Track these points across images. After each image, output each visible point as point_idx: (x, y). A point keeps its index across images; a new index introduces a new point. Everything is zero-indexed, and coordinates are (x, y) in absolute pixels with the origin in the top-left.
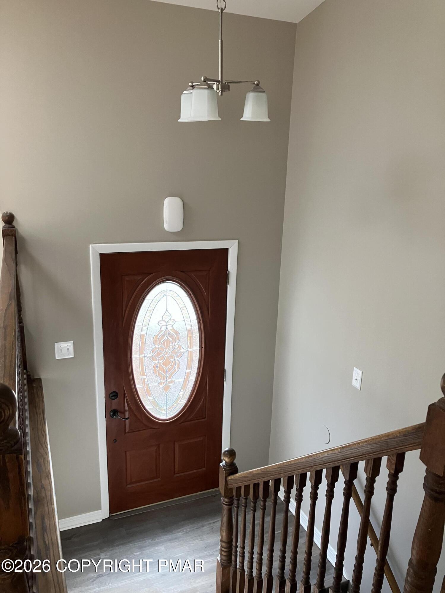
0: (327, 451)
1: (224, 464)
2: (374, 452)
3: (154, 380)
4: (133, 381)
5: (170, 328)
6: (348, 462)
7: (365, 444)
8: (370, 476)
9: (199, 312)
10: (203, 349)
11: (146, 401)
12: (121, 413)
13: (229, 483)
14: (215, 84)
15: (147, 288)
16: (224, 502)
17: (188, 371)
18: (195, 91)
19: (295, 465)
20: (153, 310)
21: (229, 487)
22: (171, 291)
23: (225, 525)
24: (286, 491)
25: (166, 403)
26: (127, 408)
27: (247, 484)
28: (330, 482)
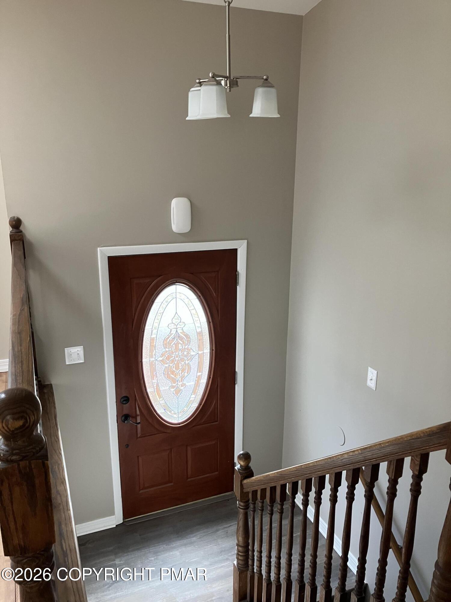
0: (347, 453)
1: (239, 467)
2: (397, 453)
3: (165, 384)
4: (144, 384)
5: (179, 331)
6: (369, 463)
7: (387, 444)
8: (393, 478)
9: (209, 314)
10: (214, 351)
11: (158, 405)
12: (133, 417)
13: (245, 486)
14: (222, 80)
15: (156, 290)
16: (240, 506)
17: (199, 374)
18: (203, 88)
19: (314, 467)
20: (163, 313)
21: (245, 491)
22: (180, 293)
23: (241, 529)
24: (304, 493)
25: (177, 406)
26: (138, 412)
27: (264, 487)
28: (350, 484)
